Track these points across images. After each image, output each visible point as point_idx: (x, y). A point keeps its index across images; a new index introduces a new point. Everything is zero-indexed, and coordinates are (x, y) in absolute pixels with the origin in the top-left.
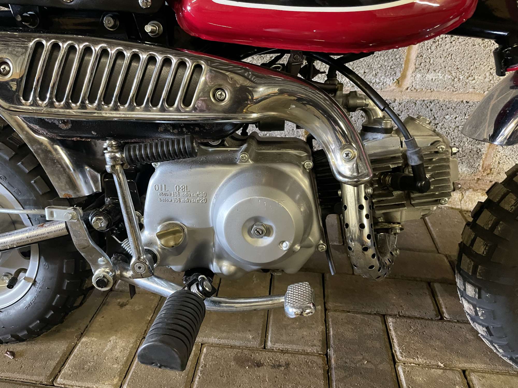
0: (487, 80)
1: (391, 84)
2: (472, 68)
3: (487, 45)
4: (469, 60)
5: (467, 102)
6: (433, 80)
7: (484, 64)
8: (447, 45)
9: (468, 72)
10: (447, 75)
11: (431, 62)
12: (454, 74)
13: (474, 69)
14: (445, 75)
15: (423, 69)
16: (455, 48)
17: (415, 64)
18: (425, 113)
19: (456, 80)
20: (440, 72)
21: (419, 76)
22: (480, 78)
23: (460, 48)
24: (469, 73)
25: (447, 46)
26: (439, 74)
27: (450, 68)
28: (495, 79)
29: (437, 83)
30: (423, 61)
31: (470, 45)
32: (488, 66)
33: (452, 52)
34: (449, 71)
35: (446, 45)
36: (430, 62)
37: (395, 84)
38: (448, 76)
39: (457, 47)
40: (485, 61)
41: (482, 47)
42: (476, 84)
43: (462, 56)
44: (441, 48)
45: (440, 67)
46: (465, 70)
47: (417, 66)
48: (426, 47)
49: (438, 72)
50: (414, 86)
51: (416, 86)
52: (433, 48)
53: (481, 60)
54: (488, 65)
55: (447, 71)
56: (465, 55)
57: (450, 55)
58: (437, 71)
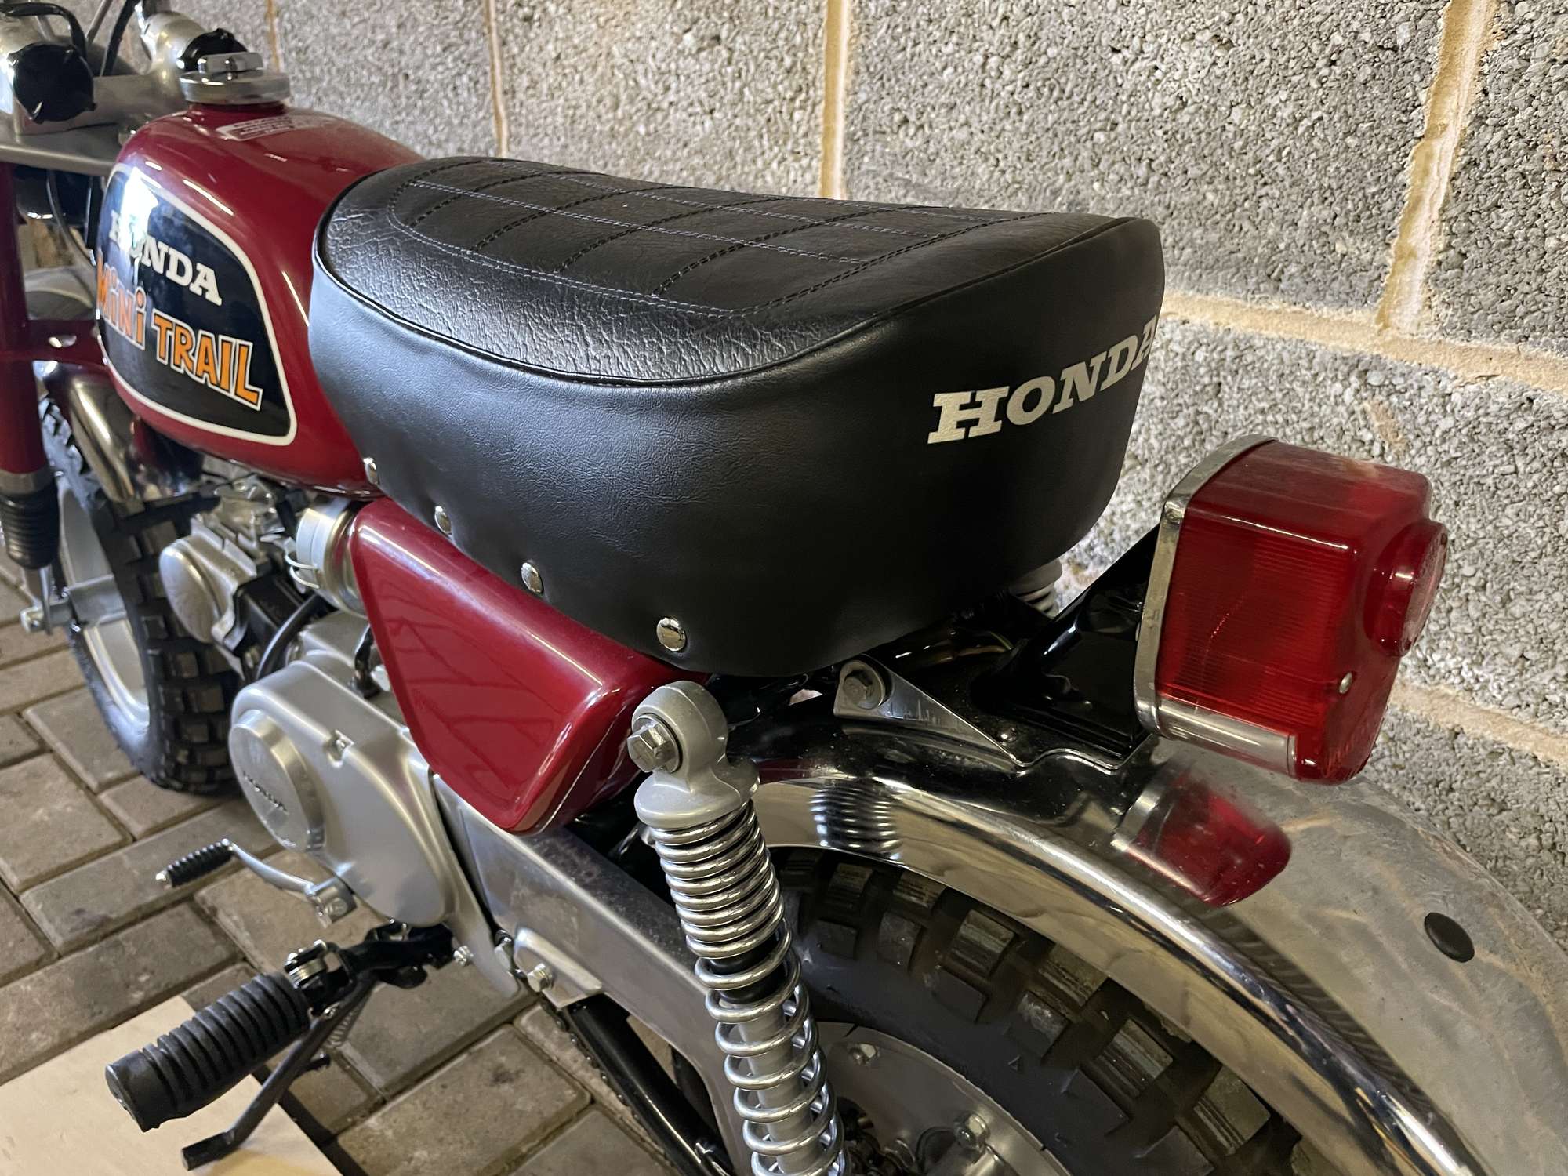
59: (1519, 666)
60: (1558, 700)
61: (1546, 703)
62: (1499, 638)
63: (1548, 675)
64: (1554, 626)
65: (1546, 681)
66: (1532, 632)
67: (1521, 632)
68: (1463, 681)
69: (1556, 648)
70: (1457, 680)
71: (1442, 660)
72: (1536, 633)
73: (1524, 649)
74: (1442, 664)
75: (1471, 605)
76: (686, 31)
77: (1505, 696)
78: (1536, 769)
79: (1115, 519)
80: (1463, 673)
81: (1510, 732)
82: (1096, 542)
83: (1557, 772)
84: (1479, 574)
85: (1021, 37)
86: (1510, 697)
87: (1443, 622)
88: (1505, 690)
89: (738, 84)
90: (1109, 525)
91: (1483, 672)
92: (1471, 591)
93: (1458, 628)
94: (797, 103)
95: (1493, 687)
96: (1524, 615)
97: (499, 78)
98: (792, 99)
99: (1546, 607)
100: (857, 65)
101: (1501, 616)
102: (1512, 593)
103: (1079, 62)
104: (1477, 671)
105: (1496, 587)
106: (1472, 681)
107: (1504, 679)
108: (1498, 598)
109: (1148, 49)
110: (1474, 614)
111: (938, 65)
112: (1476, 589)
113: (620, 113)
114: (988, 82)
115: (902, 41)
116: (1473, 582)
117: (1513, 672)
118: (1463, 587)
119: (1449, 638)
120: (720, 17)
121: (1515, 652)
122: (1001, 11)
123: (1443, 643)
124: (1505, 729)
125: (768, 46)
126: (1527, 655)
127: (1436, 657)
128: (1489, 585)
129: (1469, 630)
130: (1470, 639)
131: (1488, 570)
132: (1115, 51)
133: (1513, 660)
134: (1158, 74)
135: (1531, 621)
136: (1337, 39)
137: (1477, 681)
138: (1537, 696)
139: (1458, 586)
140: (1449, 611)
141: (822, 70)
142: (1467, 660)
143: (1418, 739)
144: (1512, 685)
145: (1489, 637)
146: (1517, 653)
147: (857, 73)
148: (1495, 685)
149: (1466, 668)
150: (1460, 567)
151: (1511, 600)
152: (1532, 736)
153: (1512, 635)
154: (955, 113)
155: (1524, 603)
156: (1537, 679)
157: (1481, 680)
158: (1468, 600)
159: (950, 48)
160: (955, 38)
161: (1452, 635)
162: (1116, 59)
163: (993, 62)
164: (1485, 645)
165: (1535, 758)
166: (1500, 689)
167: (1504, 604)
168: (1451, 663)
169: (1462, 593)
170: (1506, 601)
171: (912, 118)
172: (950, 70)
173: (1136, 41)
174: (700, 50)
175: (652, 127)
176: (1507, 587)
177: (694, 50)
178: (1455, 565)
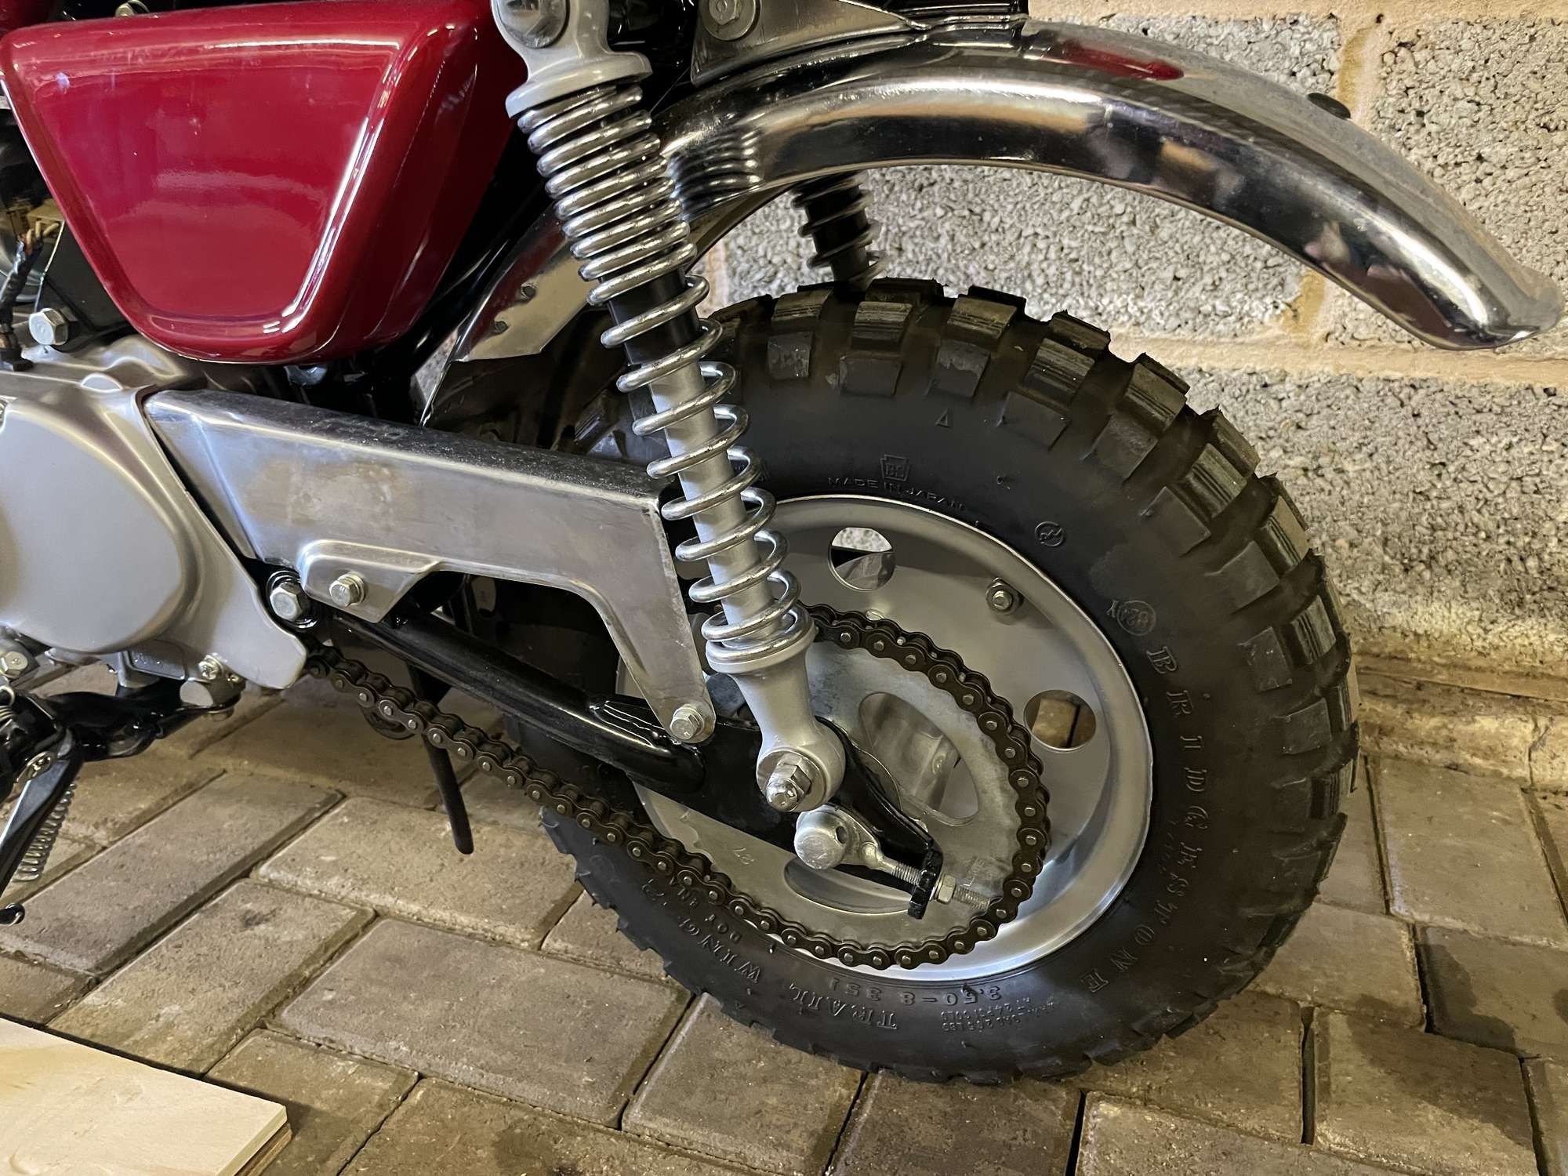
59: (1174, 287)
60: (1210, 309)
61: (1201, 316)
62: (1154, 265)
63: (1198, 288)
64: (1197, 239)
65: (1197, 295)
66: (1180, 251)
67: (1171, 254)
68: (1130, 317)
69: (1201, 260)
70: (1126, 318)
71: (1111, 302)
72: (1183, 251)
73: (1176, 270)
74: (1111, 307)
75: (1127, 241)
77: (1167, 321)
78: (1203, 381)
79: (801, 250)
80: (1129, 309)
81: (1176, 353)
82: (786, 280)
83: (1220, 378)
84: (1129, 209)
86: (1172, 319)
87: (1105, 265)
88: (1166, 314)
90: (796, 258)
91: (1146, 303)
92: (1124, 228)
93: (1119, 268)
95: (1156, 314)
96: (1171, 237)
99: (1187, 223)
101: (1152, 243)
102: (1157, 219)
104: (1141, 304)
105: (1144, 217)
106: (1138, 314)
107: (1163, 303)
108: (1147, 228)
110: (1130, 249)
112: (1128, 224)
116: (1125, 219)
117: (1170, 294)
118: (1117, 226)
119: (1113, 280)
121: (1168, 275)
123: (1109, 286)
124: (1172, 352)
126: (1178, 275)
127: (1105, 301)
128: (1138, 217)
129: (1128, 265)
130: (1131, 274)
131: (1136, 203)
133: (1168, 283)
135: (1177, 241)
137: (1142, 312)
138: (1192, 310)
139: (1114, 227)
140: (1109, 253)
142: (1132, 296)
144: (1171, 308)
145: (1146, 268)
146: (1171, 275)
148: (1157, 312)
149: (1131, 304)
150: (1112, 207)
151: (1157, 227)
152: (1195, 352)
153: (1164, 259)
155: (1168, 225)
156: (1189, 295)
157: (1145, 310)
158: (1123, 238)
161: (1115, 276)
164: (1143, 276)
165: (1200, 370)
166: (1162, 314)
167: (1152, 232)
168: (1119, 303)
169: (1118, 231)
170: (1155, 228)
176: (1153, 215)
178: (1108, 206)
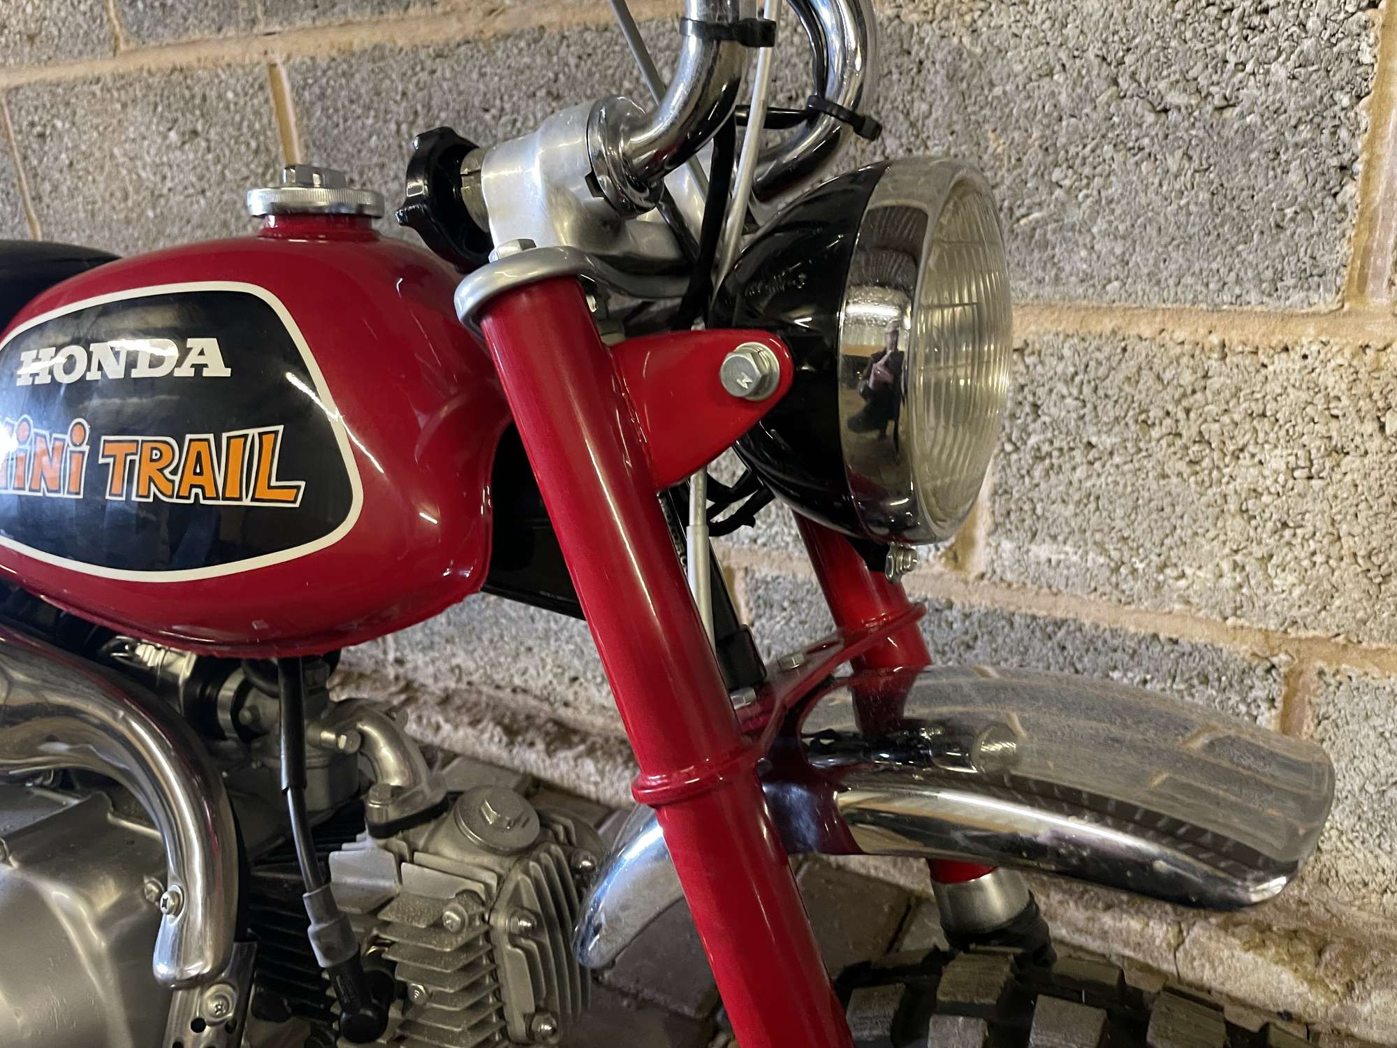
0: (1227, 582)
1: (931, 557)
2: (1168, 542)
3: (1206, 479)
4: (1154, 516)
5: (1171, 639)
6: (1053, 563)
7: (1211, 534)
8: (1078, 471)
9: (1157, 551)
10: (1091, 555)
11: (1039, 511)
12: (1113, 554)
13: (1178, 547)
14: (1087, 553)
15: (1017, 528)
16: (1103, 479)
17: (993, 513)
18: (1044, 651)
19: (1123, 570)
20: (1070, 542)
21: (1007, 545)
22: (1201, 574)
23: (1122, 483)
24: (1162, 557)
25: (1080, 473)
26: (1068, 548)
27: (1098, 536)
28: (1253, 582)
29: (1065, 572)
30: (1013, 507)
31: (1150, 475)
32: (1224, 543)
33: (1096, 491)
34: (1095, 543)
35: (1074, 469)
36: (1034, 510)
37: (943, 560)
38: (1095, 559)
39: (1110, 479)
40: (1208, 524)
41: (1193, 486)
42: (1191, 591)
43: (1131, 503)
44: (1061, 476)
45: (1067, 530)
46: (1148, 545)
47: (1000, 520)
48: (1014, 469)
49: (1065, 543)
50: (998, 570)
51: (1004, 572)
52: (1037, 473)
53: (1195, 521)
54: (1222, 538)
55: (1090, 542)
56: (1140, 502)
57: (1092, 498)
58: (1060, 538)
76: (170, 129)
85: (419, 107)
89: (219, 167)
94: (268, 177)
97: (25, 187)
98: (264, 174)
100: (306, 141)
103: (463, 122)
109: (507, 106)
111: (365, 134)
113: (130, 203)
114: (404, 143)
115: (335, 118)
120: (193, 114)
122: (400, 88)
125: (236, 133)
132: (487, 110)
134: (519, 124)
136: (627, 85)
141: (281, 148)
143: (809, 598)
147: (307, 147)
154: (385, 171)
159: (370, 121)
160: (372, 113)
162: (488, 117)
163: (404, 127)
171: (356, 177)
172: (374, 138)
173: (498, 102)
174: (184, 143)
175: (158, 211)
177: (179, 144)
